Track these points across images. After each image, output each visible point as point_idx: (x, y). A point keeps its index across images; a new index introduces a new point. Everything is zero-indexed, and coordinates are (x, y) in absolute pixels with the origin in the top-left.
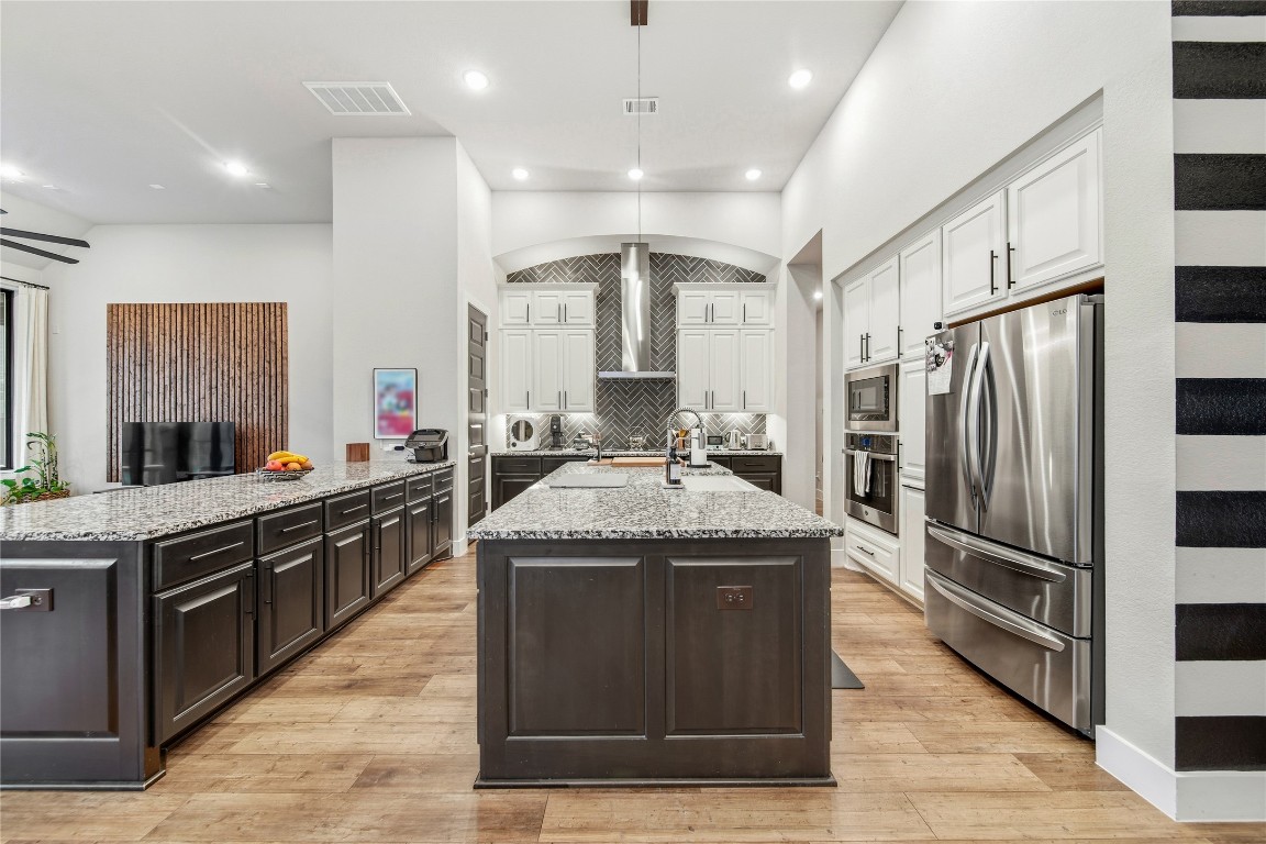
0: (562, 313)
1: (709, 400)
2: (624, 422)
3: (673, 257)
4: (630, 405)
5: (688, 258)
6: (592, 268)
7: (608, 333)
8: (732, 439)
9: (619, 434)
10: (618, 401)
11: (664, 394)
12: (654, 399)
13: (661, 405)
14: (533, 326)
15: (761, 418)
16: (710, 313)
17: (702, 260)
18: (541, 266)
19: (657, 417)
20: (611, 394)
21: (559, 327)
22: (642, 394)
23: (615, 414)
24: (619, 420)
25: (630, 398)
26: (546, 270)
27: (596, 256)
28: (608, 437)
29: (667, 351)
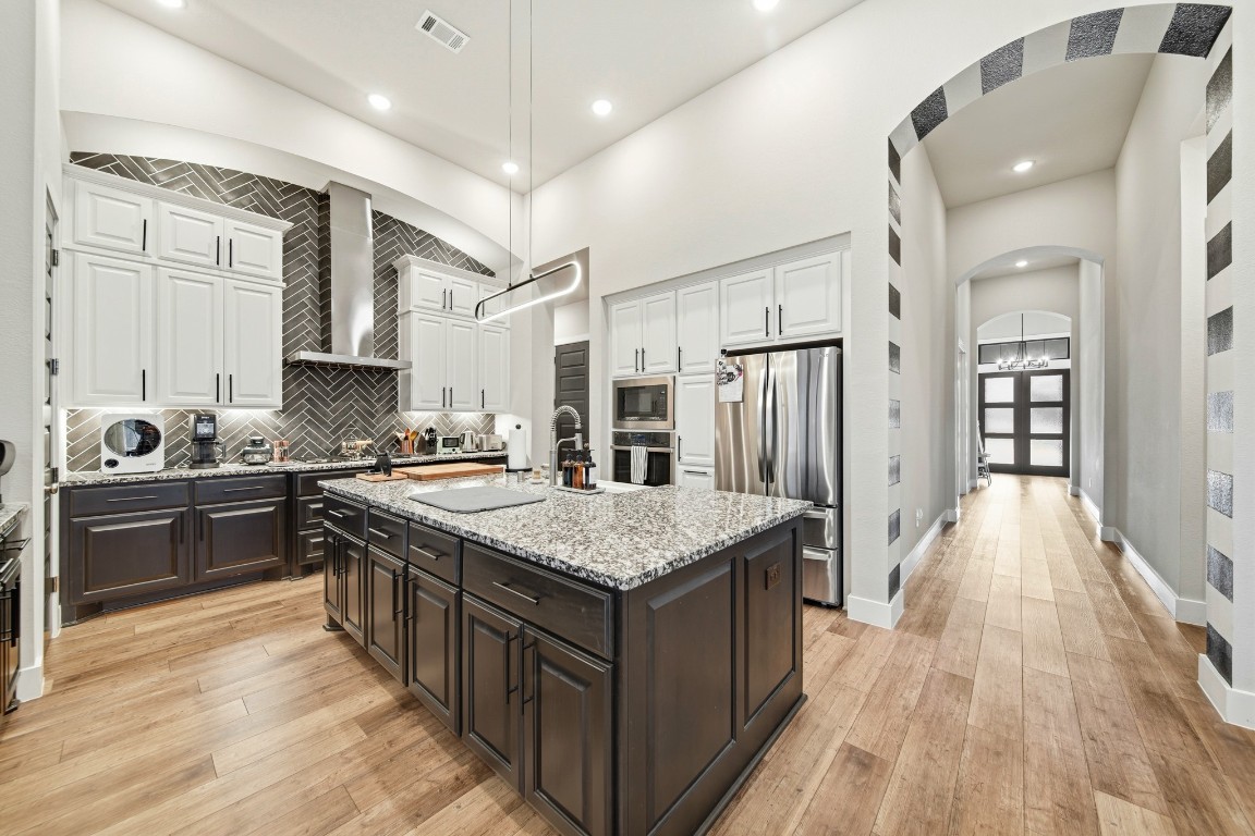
0: (224, 253)
1: (447, 397)
2: (323, 423)
3: (395, 222)
4: (334, 400)
5: (414, 228)
6: (269, 198)
7: (298, 297)
8: (467, 440)
9: (316, 439)
10: (314, 393)
11: (382, 388)
12: (369, 393)
13: (378, 401)
14: (154, 260)
15: (491, 418)
16: (448, 301)
17: (429, 236)
18: (161, 163)
19: (373, 416)
20: (303, 383)
21: (216, 272)
22: (351, 386)
23: (309, 411)
24: (317, 420)
25: (334, 390)
26: (172, 173)
27: (277, 183)
28: (295, 445)
29: (388, 334)
